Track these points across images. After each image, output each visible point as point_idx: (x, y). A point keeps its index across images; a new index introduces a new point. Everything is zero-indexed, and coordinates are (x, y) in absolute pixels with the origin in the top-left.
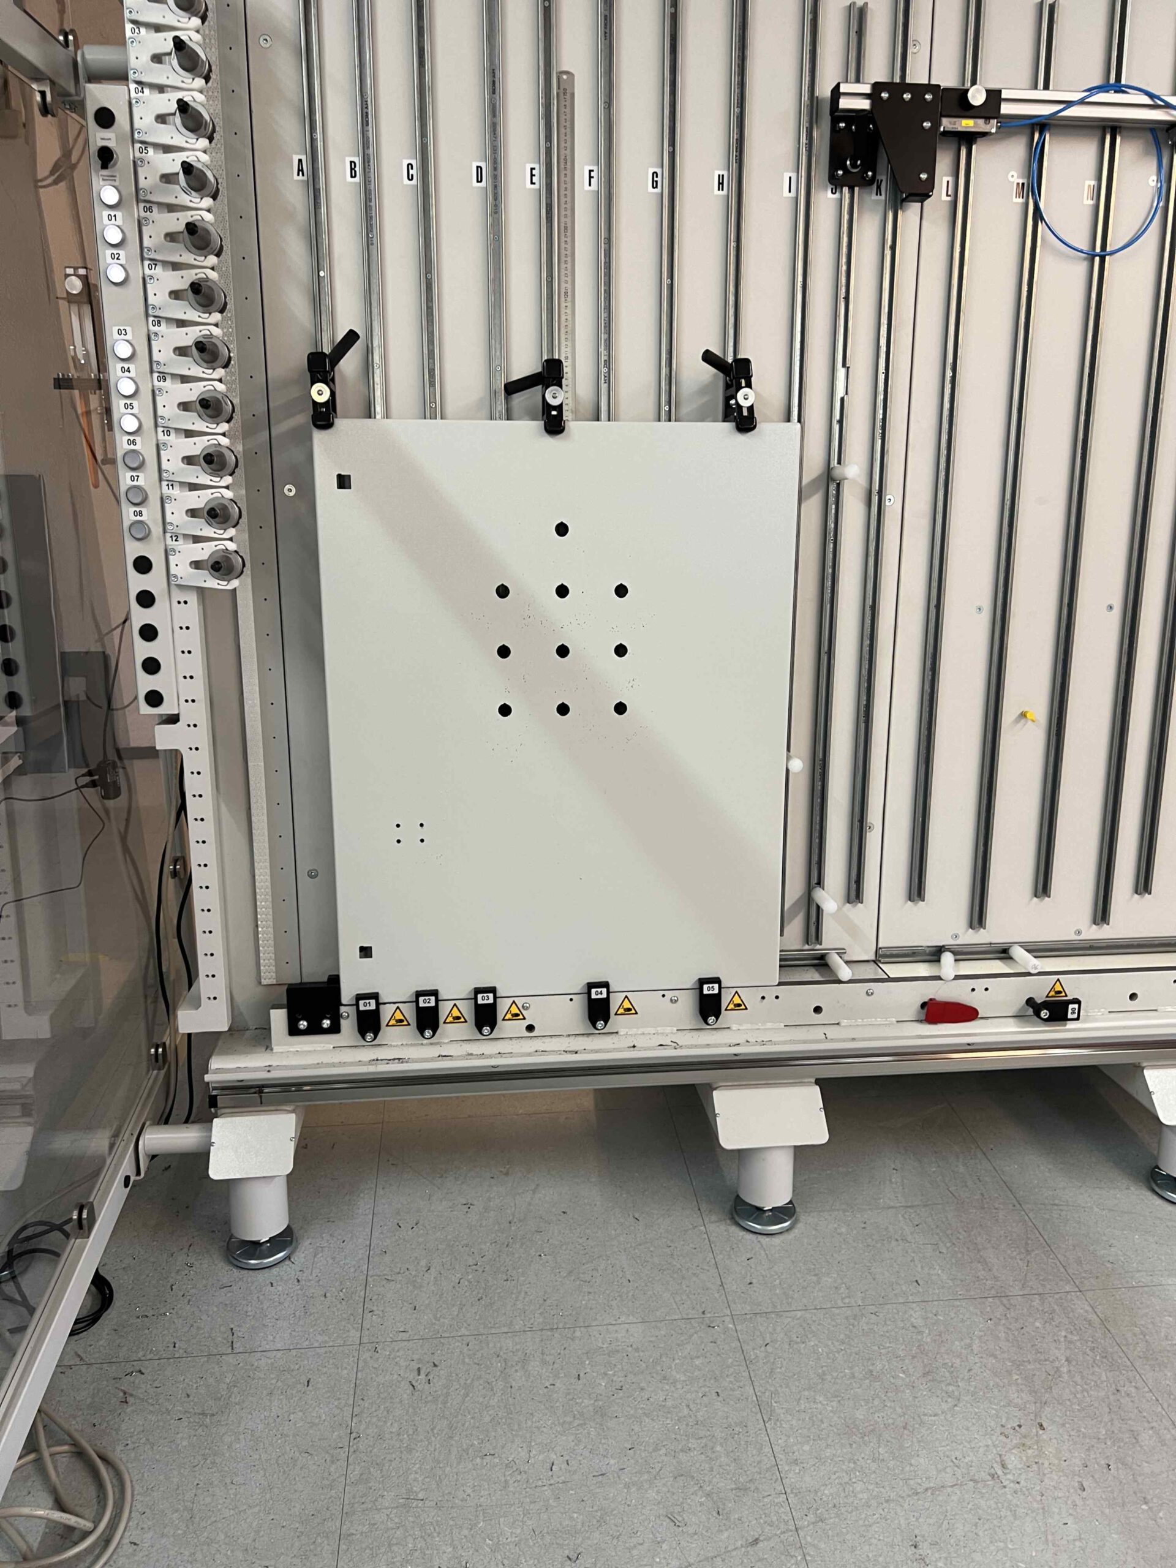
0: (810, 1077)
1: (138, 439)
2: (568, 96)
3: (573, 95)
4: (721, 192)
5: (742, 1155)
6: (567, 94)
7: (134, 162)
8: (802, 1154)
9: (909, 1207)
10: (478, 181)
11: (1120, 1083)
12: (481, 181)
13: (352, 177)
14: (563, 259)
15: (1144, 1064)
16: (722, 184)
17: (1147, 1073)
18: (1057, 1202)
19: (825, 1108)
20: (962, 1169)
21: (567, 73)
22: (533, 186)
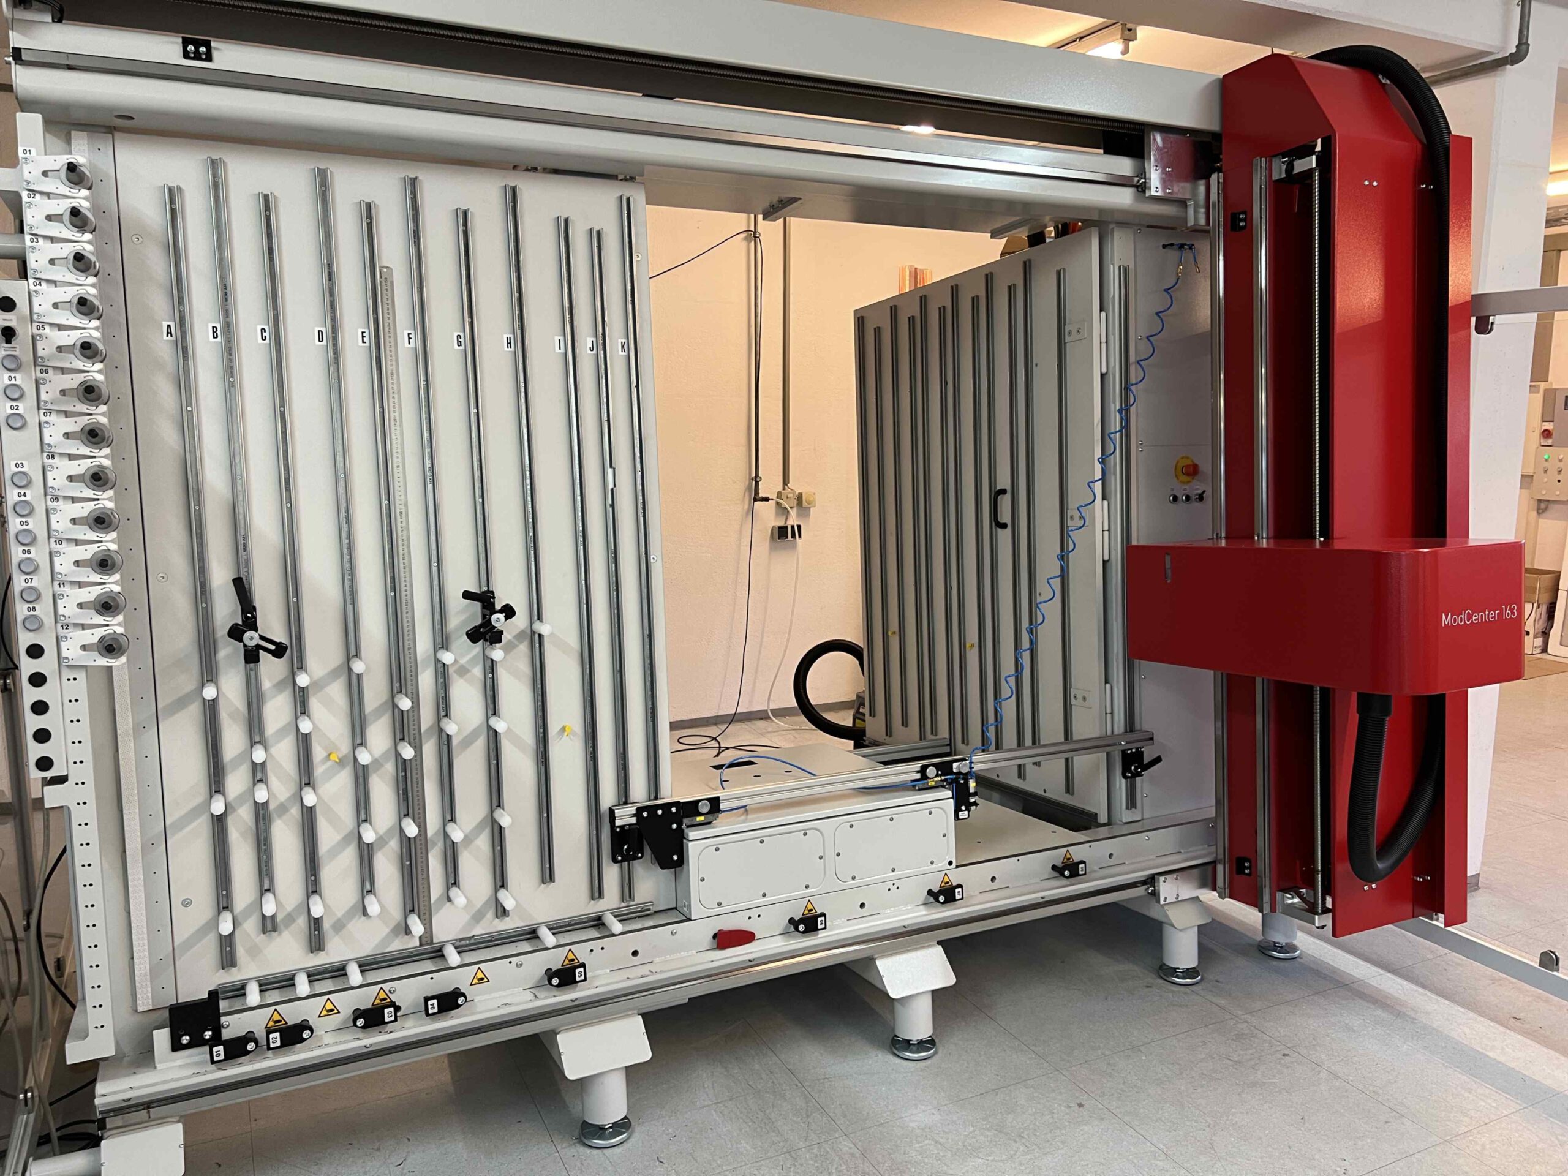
0: (634, 1009)
1: (32, 549)
2: (389, 283)
3: (392, 283)
4: (509, 349)
5: (583, 1084)
6: (388, 281)
7: (33, 336)
8: (631, 1072)
9: (720, 1103)
10: (320, 341)
11: (861, 974)
12: (322, 341)
13: (214, 337)
14: (391, 395)
15: (876, 956)
16: (510, 343)
17: (879, 963)
18: (827, 1076)
19: (647, 1032)
20: (757, 1066)
21: (387, 267)
22: (364, 344)
